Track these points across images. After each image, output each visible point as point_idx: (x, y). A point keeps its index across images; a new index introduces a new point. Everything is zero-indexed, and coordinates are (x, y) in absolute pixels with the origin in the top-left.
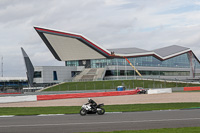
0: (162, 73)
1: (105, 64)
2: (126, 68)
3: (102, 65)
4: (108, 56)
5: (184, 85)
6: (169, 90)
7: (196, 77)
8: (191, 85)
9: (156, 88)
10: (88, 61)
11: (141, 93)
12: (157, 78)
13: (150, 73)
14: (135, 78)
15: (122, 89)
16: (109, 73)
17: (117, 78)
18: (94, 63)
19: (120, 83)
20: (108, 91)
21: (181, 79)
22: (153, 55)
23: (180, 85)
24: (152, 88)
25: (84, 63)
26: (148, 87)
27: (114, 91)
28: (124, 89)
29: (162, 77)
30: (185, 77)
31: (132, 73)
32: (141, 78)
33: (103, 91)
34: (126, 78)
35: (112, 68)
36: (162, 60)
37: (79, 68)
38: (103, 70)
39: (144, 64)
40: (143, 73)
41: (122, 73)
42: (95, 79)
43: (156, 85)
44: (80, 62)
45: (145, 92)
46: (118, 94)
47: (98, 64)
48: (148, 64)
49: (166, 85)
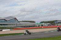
0: (7, 25)
5: (14, 28)
6: (9, 30)
7: (17, 26)
8: (16, 28)
11: (0, 31)
12: (5, 26)
13: (3, 25)
22: (4, 19)
23: (12, 28)
29: (7, 26)
30: (14, 26)
36: (7, 21)
39: (1, 22)
40: (1, 25)
43: (5, 28)
45: (2, 31)
48: (3, 22)
49: (8, 28)
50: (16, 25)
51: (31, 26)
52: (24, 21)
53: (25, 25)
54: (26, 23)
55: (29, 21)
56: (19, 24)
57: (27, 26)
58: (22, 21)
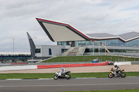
0: (124, 51)
1: (85, 44)
2: (99, 47)
3: (82, 45)
4: (87, 39)
6: (129, 63)
9: (120, 61)
10: (73, 42)
11: (109, 64)
12: (121, 54)
13: (116, 51)
14: (105, 54)
15: (96, 62)
16: (87, 50)
17: (93, 54)
18: (77, 43)
19: (95, 57)
20: (87, 63)
21: (137, 55)
22: (119, 39)
23: (137, 59)
24: (118, 61)
25: (70, 43)
26: (114, 61)
27: (91, 63)
28: (98, 61)
31: (103, 50)
32: (110, 54)
33: (83, 63)
34: (99, 54)
35: (89, 47)
36: (124, 42)
37: (67, 47)
38: (83, 48)
39: (112, 44)
40: (111, 51)
41: (97, 51)
42: (78, 54)
44: (68, 43)
45: (112, 64)
46: (93, 65)
47: (79, 44)
48: (115, 44)
49: (127, 59)
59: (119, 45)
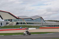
0: (33, 23)
2: (22, 22)
3: (15, 21)
4: (17, 18)
5: (39, 27)
6: (35, 28)
7: (43, 25)
8: (41, 27)
9: (31, 28)
10: (11, 20)
13: (30, 23)
14: (25, 25)
16: (17, 23)
17: (20, 25)
18: (13, 20)
20: (17, 29)
21: (38, 25)
22: (31, 18)
23: (38, 27)
24: (30, 28)
25: (10, 20)
26: (29, 28)
28: (22, 28)
29: (33, 25)
30: (40, 25)
31: (24, 23)
32: (27, 25)
34: (23, 25)
36: (33, 20)
37: (9, 22)
39: (28, 21)
40: (27, 23)
42: (13, 25)
43: (31, 27)
44: (9, 20)
45: (28, 29)
46: (20, 30)
47: (14, 21)
50: (41, 25)
51: (57, 26)
52: (50, 21)
53: (50, 25)
54: (52, 22)
55: (54, 21)
56: (45, 23)
57: (53, 26)
58: (48, 21)
59: (31, 21)
